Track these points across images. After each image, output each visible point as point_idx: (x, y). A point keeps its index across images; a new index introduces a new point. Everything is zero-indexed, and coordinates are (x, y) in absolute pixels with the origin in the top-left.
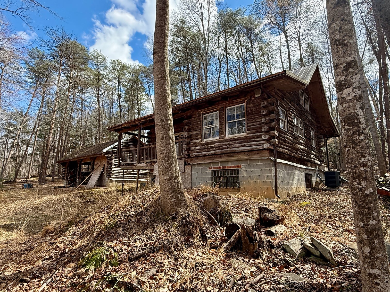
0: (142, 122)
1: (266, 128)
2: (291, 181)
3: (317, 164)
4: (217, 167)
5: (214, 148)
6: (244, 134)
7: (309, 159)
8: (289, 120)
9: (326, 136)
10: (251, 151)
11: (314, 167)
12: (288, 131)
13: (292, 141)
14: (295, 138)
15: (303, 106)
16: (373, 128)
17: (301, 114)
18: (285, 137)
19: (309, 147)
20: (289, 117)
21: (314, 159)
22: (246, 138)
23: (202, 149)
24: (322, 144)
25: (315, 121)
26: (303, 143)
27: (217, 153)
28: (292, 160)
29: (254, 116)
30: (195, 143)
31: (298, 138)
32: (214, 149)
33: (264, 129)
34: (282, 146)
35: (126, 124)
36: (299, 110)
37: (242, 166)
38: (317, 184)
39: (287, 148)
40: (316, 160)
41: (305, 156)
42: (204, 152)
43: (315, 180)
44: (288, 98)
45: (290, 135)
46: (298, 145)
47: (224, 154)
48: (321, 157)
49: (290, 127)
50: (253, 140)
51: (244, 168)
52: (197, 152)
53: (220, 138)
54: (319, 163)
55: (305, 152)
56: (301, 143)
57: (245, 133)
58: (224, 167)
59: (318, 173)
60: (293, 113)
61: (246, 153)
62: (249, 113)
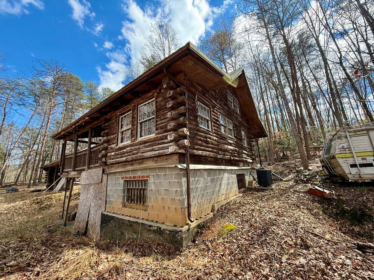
0: (73, 128)
1: (172, 124)
2: (217, 189)
3: (249, 162)
4: (128, 176)
5: (126, 153)
6: (153, 136)
7: (241, 159)
8: (214, 118)
9: (257, 136)
10: (159, 156)
11: (247, 166)
12: (212, 131)
13: (217, 142)
14: (222, 137)
15: (233, 108)
16: (294, 128)
17: (229, 114)
18: (206, 137)
19: (240, 147)
20: (213, 115)
21: (246, 158)
22: (155, 140)
23: (116, 155)
24: (254, 143)
25: (246, 123)
26: (233, 144)
27: (128, 160)
28: (219, 163)
29: (163, 112)
30: (112, 148)
31: (226, 139)
32: (126, 155)
33: (170, 126)
34: (202, 148)
35: (63, 131)
36: (227, 111)
37: (151, 175)
38: (250, 183)
39: (210, 149)
40: (249, 159)
41: (236, 156)
42: (117, 158)
43: (248, 178)
44: (212, 96)
45: (214, 135)
46: (226, 146)
47: (135, 160)
48: (253, 155)
49: (214, 126)
50: (161, 141)
51: (152, 179)
52: (113, 159)
53: (131, 142)
54: (251, 161)
55: (236, 152)
56: (231, 143)
57: (154, 134)
58: (134, 177)
59: (251, 171)
60: (219, 112)
61: (155, 159)
62: (158, 109)
